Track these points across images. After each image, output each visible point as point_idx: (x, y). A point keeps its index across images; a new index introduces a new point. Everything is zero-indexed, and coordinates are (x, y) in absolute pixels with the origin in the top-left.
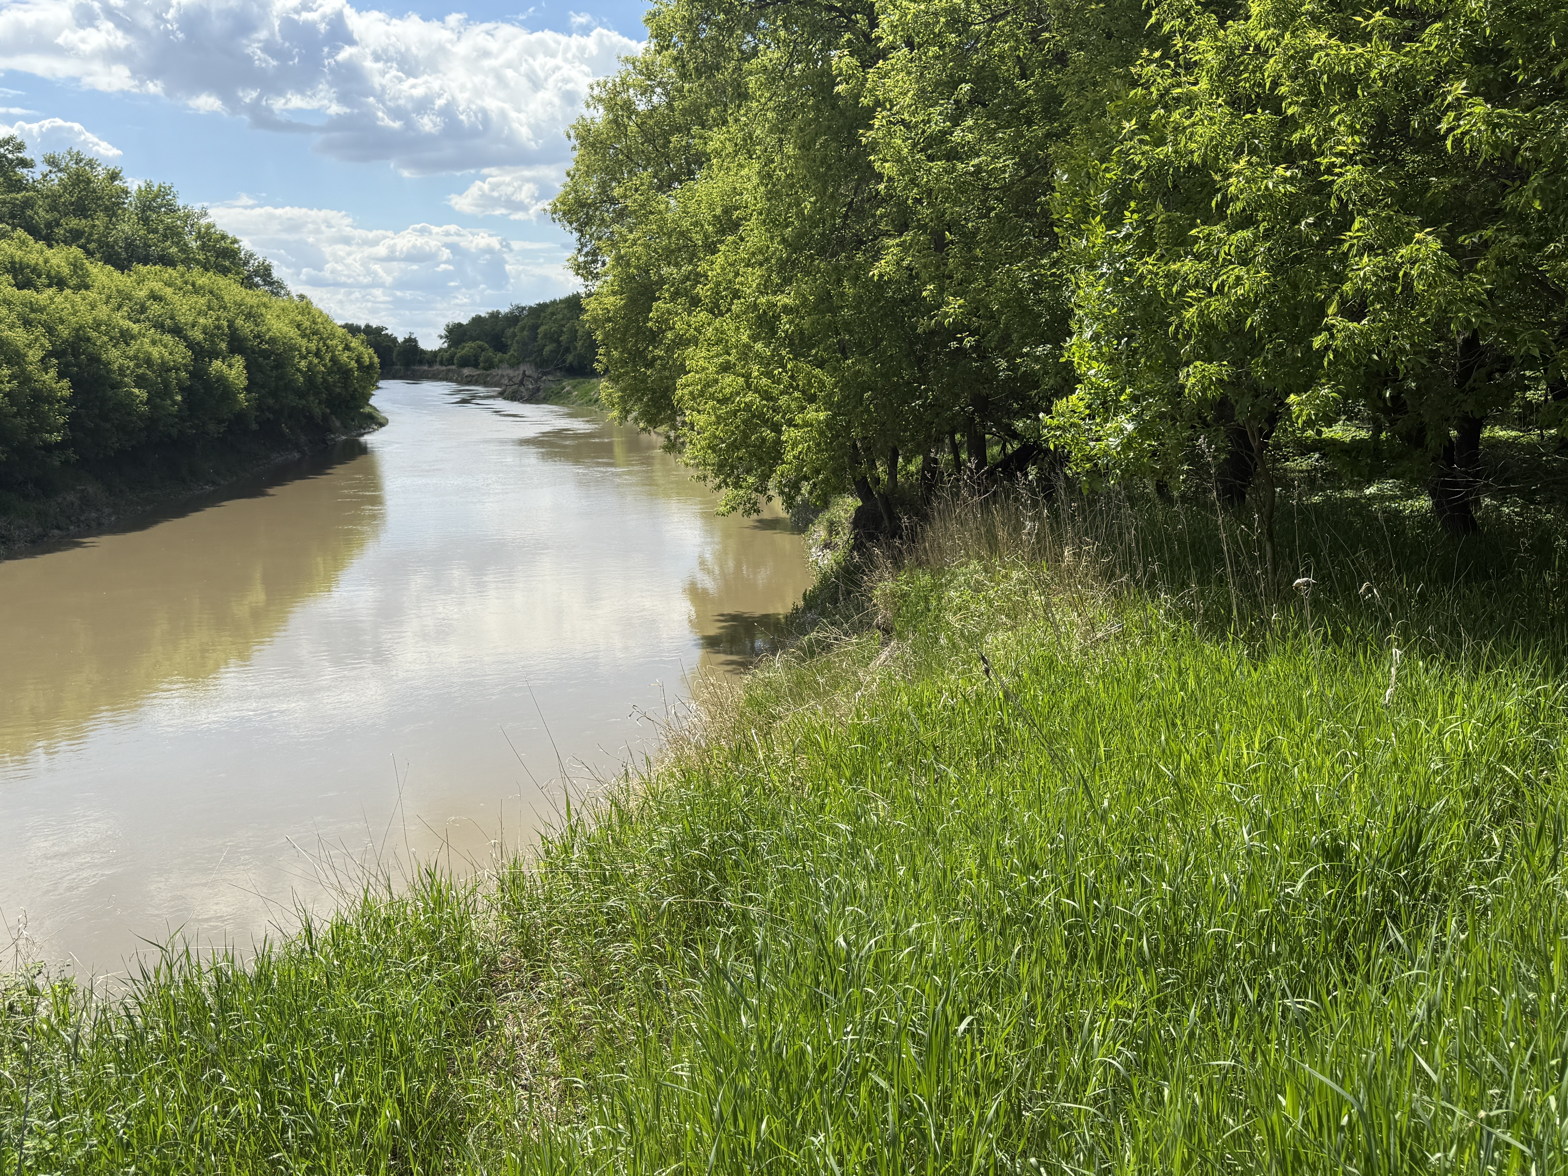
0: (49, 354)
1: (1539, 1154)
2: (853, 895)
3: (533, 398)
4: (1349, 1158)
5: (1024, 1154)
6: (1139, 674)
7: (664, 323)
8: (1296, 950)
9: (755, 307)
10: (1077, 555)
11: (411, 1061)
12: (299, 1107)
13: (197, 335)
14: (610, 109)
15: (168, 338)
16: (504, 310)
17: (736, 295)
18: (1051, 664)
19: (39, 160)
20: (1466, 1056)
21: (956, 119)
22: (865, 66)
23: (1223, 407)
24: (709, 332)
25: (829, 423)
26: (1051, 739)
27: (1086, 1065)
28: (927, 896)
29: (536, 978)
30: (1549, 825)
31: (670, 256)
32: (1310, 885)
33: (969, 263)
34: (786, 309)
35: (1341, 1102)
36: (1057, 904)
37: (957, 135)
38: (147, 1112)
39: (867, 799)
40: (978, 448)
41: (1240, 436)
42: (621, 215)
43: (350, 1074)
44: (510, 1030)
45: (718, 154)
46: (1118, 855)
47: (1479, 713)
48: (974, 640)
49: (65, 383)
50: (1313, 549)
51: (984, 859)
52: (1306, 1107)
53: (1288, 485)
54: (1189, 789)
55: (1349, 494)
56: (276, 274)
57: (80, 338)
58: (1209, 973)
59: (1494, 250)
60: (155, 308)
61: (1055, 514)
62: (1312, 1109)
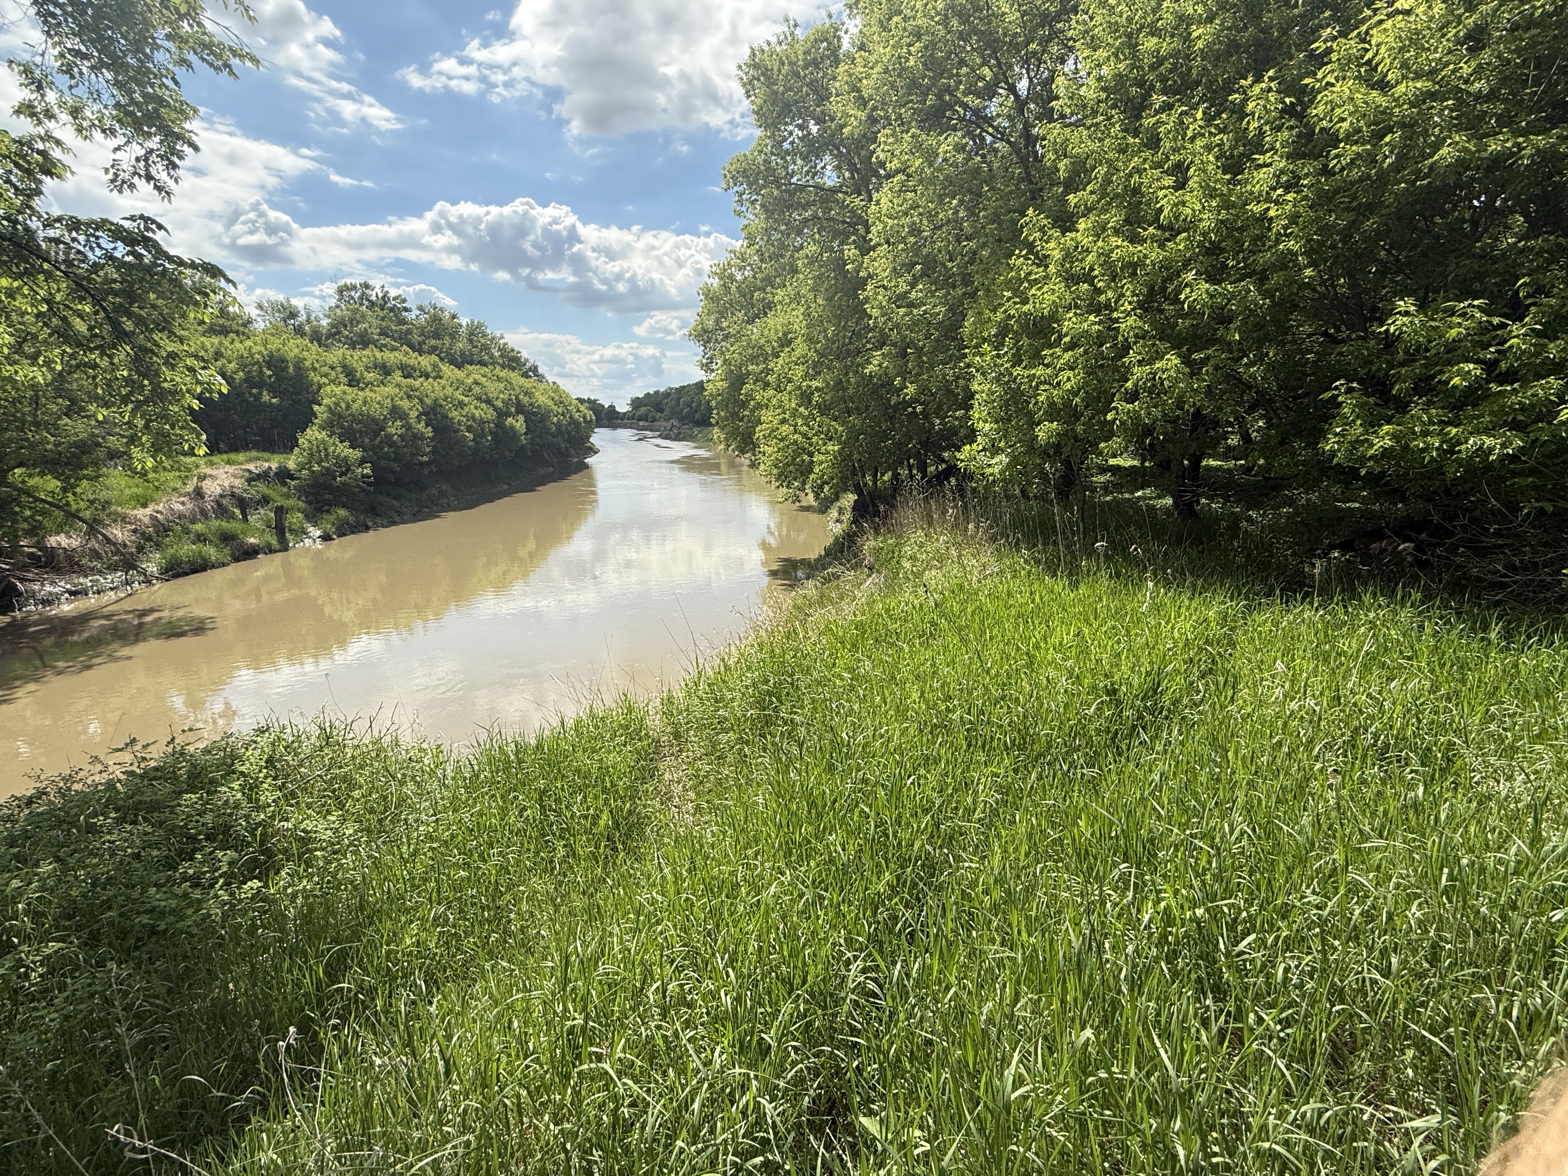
0: (421, 414)
1: (1219, 854)
2: (851, 711)
3: (677, 438)
4: (1115, 854)
5: (941, 847)
6: (1009, 594)
7: (750, 396)
8: (1090, 744)
9: (800, 387)
10: (977, 527)
11: (617, 792)
12: (559, 813)
13: (499, 404)
14: (721, 279)
15: (483, 405)
16: (662, 390)
17: (790, 381)
18: (961, 587)
19: (414, 308)
20: (1180, 802)
21: (913, 285)
22: (863, 255)
23: (1058, 447)
24: (774, 401)
25: (840, 452)
26: (960, 629)
27: (975, 802)
28: (891, 712)
29: (681, 751)
30: (1230, 679)
31: (753, 359)
32: (1098, 709)
33: (921, 364)
34: (818, 389)
35: (1111, 824)
36: (962, 717)
37: (913, 295)
38: (481, 814)
39: (859, 661)
40: (923, 468)
41: (1067, 463)
42: (726, 337)
43: (585, 797)
44: (667, 776)
45: (780, 302)
46: (996, 693)
47: (1194, 618)
48: (919, 575)
49: (430, 429)
50: (1105, 527)
51: (923, 693)
52: (1092, 826)
53: (1094, 490)
54: (1034, 656)
55: (1127, 496)
56: (540, 371)
57: (436, 404)
58: (1042, 755)
59: (1212, 361)
60: (477, 390)
61: (965, 506)
62: (1096, 827)
